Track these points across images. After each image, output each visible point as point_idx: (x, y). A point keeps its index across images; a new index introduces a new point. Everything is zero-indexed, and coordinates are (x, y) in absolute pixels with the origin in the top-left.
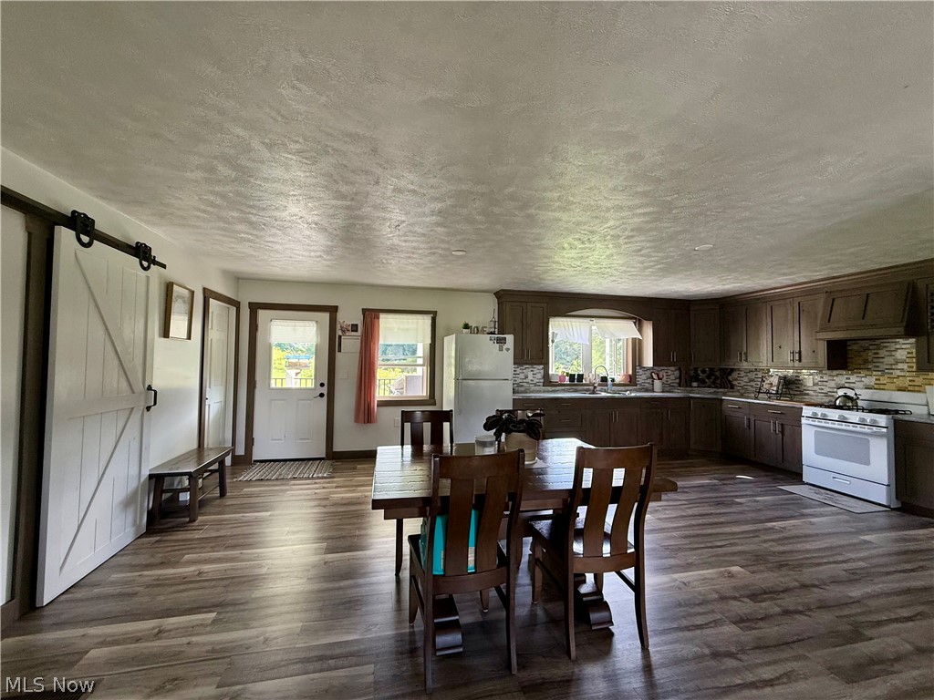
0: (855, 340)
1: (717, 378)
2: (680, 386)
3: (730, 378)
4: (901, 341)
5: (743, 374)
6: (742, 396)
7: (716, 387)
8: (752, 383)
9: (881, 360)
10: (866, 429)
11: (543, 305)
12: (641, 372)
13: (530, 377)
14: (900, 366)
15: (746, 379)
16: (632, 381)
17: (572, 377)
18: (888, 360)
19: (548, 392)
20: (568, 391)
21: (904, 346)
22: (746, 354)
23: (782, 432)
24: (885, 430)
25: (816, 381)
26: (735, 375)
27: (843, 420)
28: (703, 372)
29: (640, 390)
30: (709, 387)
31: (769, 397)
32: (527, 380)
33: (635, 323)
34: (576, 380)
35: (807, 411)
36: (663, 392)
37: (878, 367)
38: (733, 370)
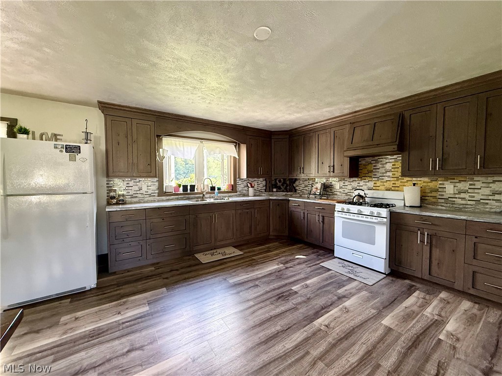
0: (363, 157)
1: (287, 186)
2: (266, 191)
3: (294, 185)
4: (389, 157)
5: (301, 182)
6: (301, 197)
7: (287, 191)
8: (306, 188)
9: (377, 170)
10: (374, 220)
11: (150, 123)
12: (240, 182)
13: (145, 189)
14: (388, 174)
15: (303, 185)
16: (233, 189)
17: (185, 187)
18: (382, 170)
19: (163, 201)
20: (182, 199)
21: (391, 161)
22: (303, 168)
23: (323, 222)
24: (385, 220)
25: (341, 186)
26: (297, 183)
27: (360, 213)
28: (280, 181)
29: (239, 196)
30: (283, 191)
31: (315, 197)
32: (141, 192)
33: (235, 146)
34: (188, 190)
35: (339, 207)
36: (254, 196)
37: (376, 175)
38: (296, 180)
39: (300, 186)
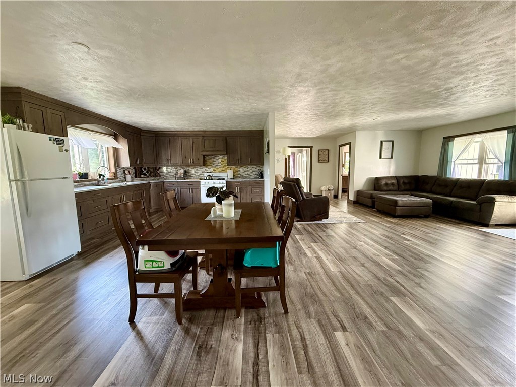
0: (208, 155)
1: (151, 173)
3: (158, 172)
4: (220, 156)
7: (154, 177)
9: (214, 162)
12: (119, 169)
14: (220, 164)
16: (115, 176)
22: (170, 160)
23: (192, 192)
26: (161, 170)
27: (214, 184)
28: (145, 169)
30: (148, 177)
36: (131, 181)
37: (214, 165)
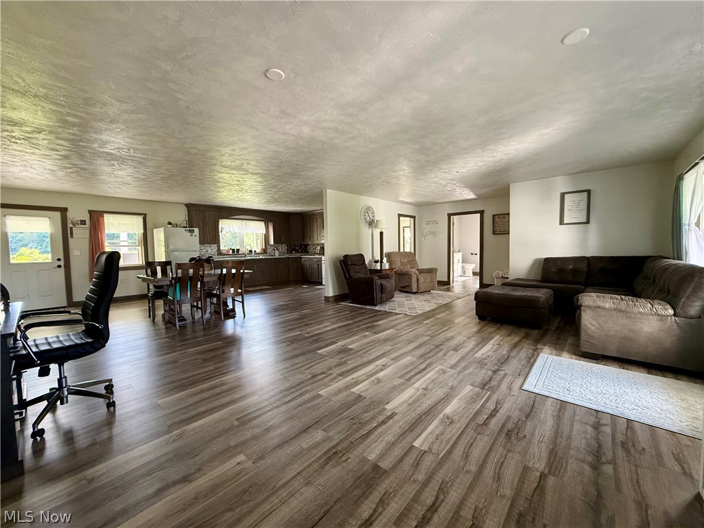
1: (303, 249)
2: (287, 253)
3: (307, 248)
5: (311, 246)
7: (302, 252)
8: (314, 250)
13: (210, 251)
16: (265, 251)
17: (233, 250)
19: (220, 258)
20: (232, 257)
22: (310, 238)
23: (318, 268)
28: (298, 246)
29: (269, 255)
33: (264, 223)
34: (236, 252)
38: (308, 245)
39: (311, 249)
